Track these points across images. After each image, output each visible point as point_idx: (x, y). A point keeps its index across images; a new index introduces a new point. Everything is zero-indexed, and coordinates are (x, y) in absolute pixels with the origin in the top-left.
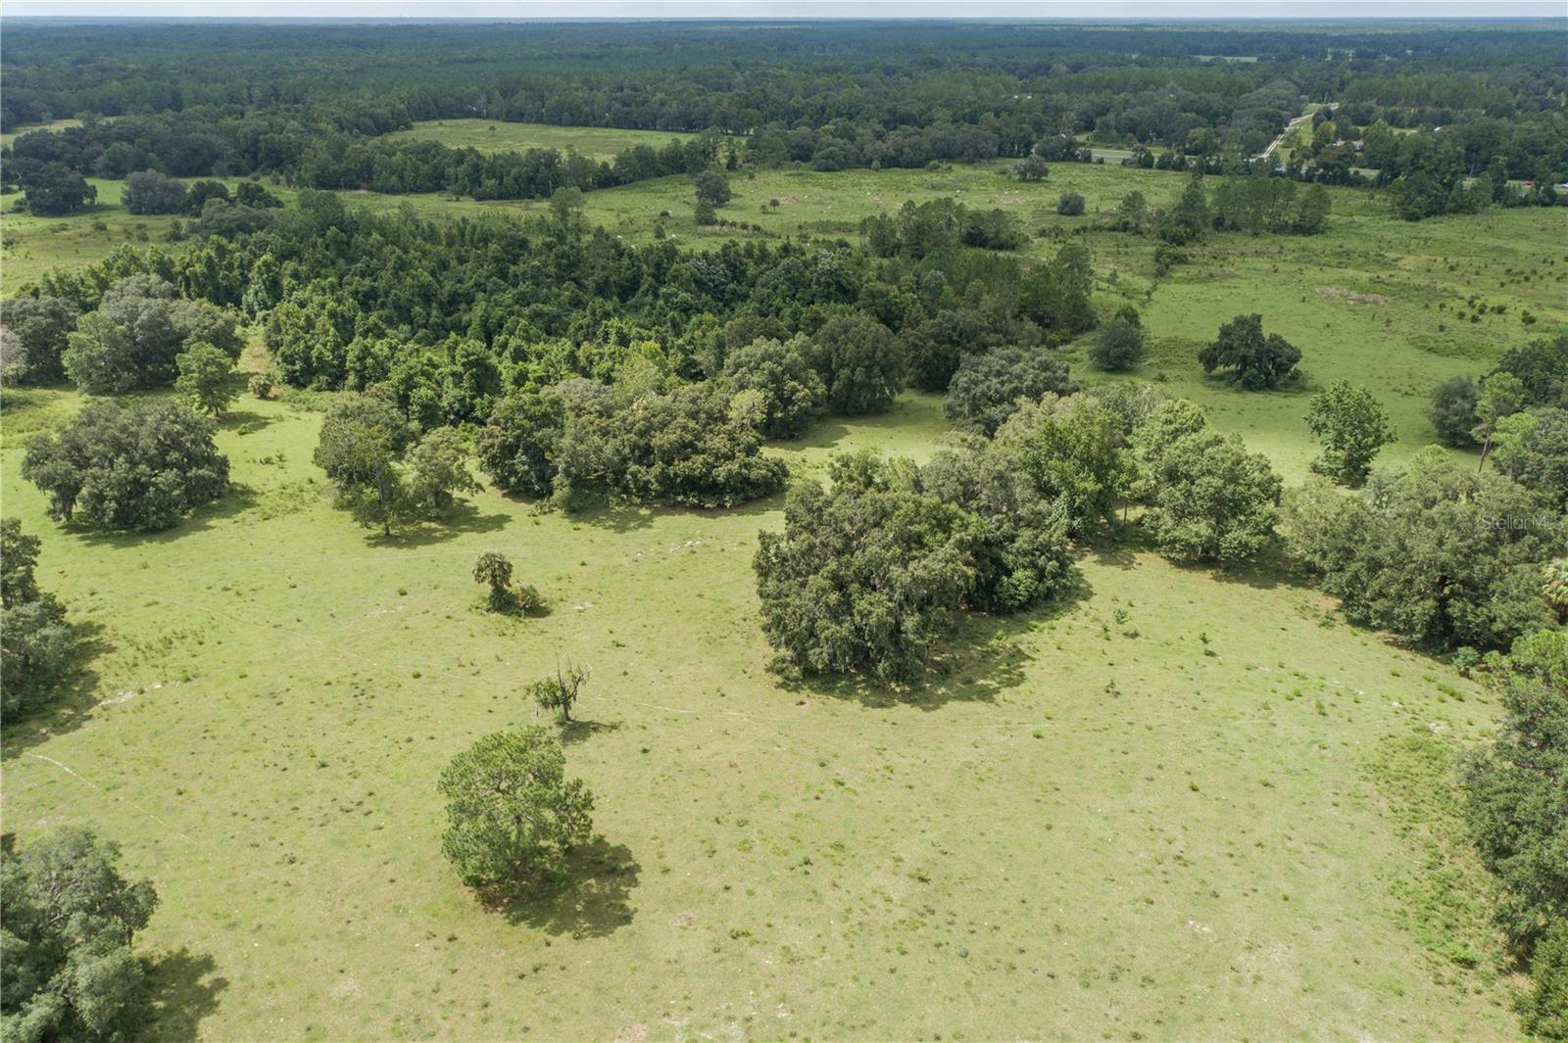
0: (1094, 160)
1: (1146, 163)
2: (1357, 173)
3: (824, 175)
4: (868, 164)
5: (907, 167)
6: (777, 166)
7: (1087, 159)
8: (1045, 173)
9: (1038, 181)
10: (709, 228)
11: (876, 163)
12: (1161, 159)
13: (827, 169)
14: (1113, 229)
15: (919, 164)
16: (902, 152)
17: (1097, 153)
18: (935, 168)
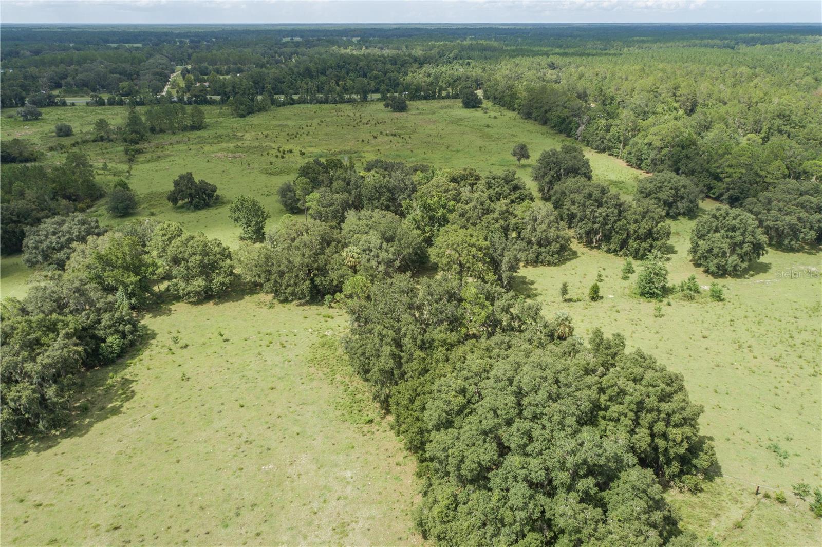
0: (69, 104)
1: (101, 103)
2: (211, 98)
7: (64, 104)
8: (40, 114)
9: (37, 119)
12: (109, 100)
14: (95, 141)
17: (69, 100)
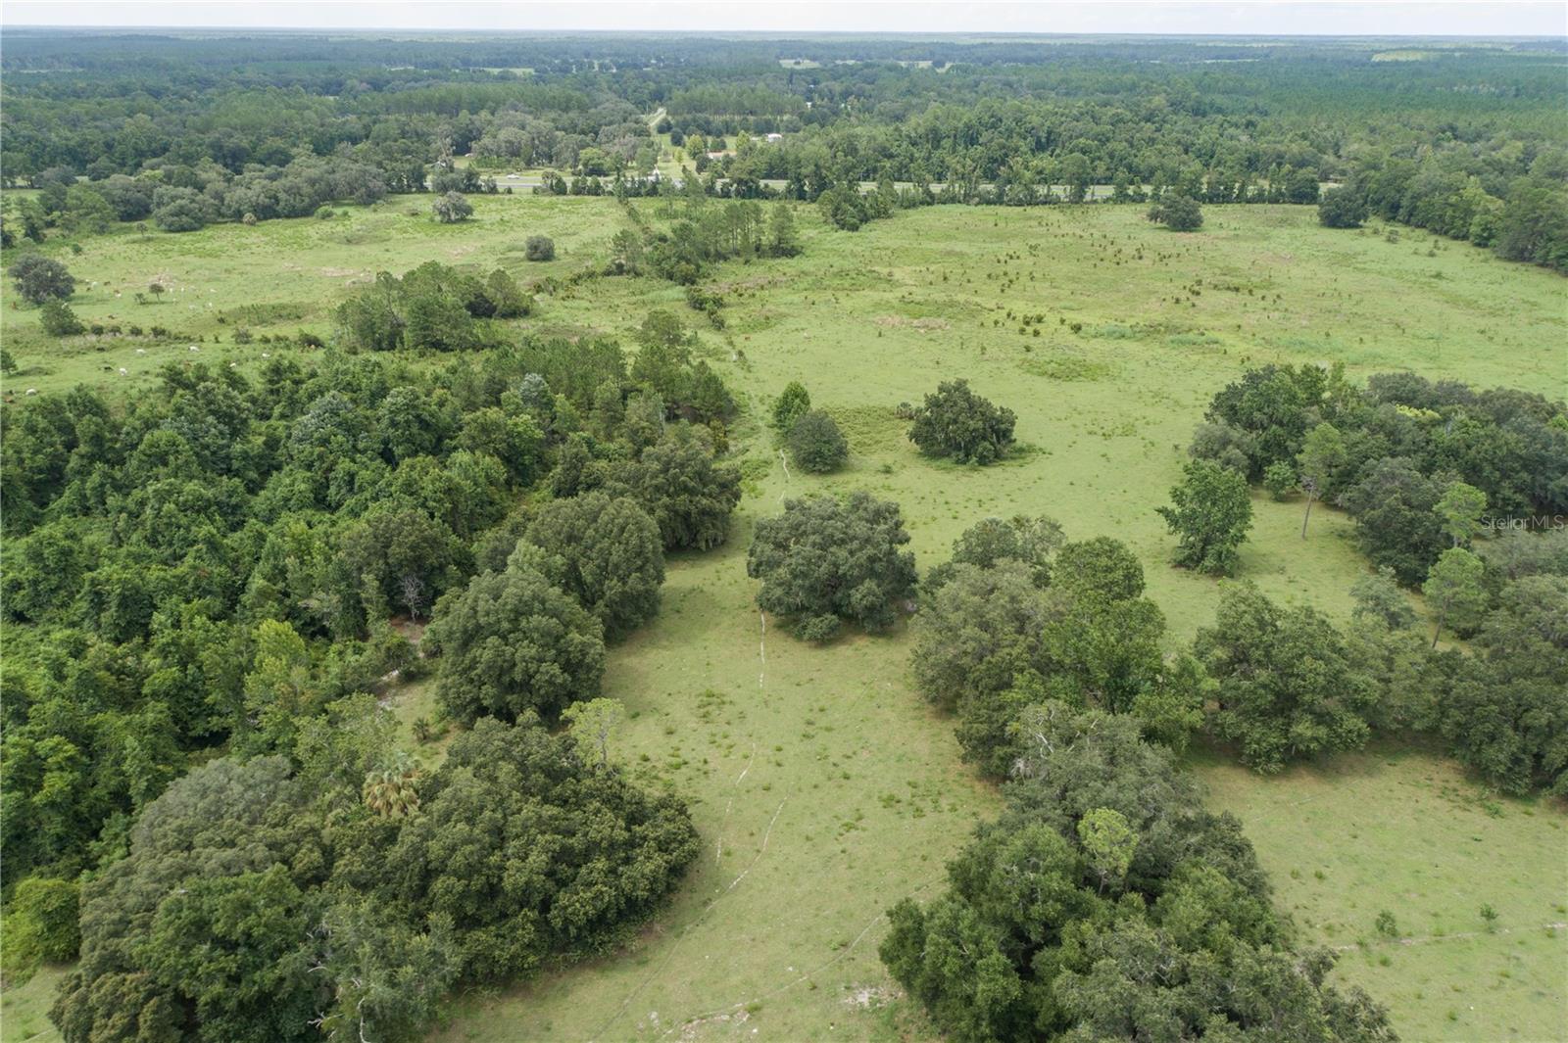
0: (500, 190)
1: (559, 189)
2: (767, 186)
3: (185, 237)
4: (238, 216)
5: (288, 217)
6: (102, 230)
7: (493, 190)
8: (469, 210)
9: (463, 220)
10: (77, 341)
11: (248, 216)
12: (575, 184)
13: (183, 229)
15: (306, 212)
16: (278, 201)
18: (327, 216)
